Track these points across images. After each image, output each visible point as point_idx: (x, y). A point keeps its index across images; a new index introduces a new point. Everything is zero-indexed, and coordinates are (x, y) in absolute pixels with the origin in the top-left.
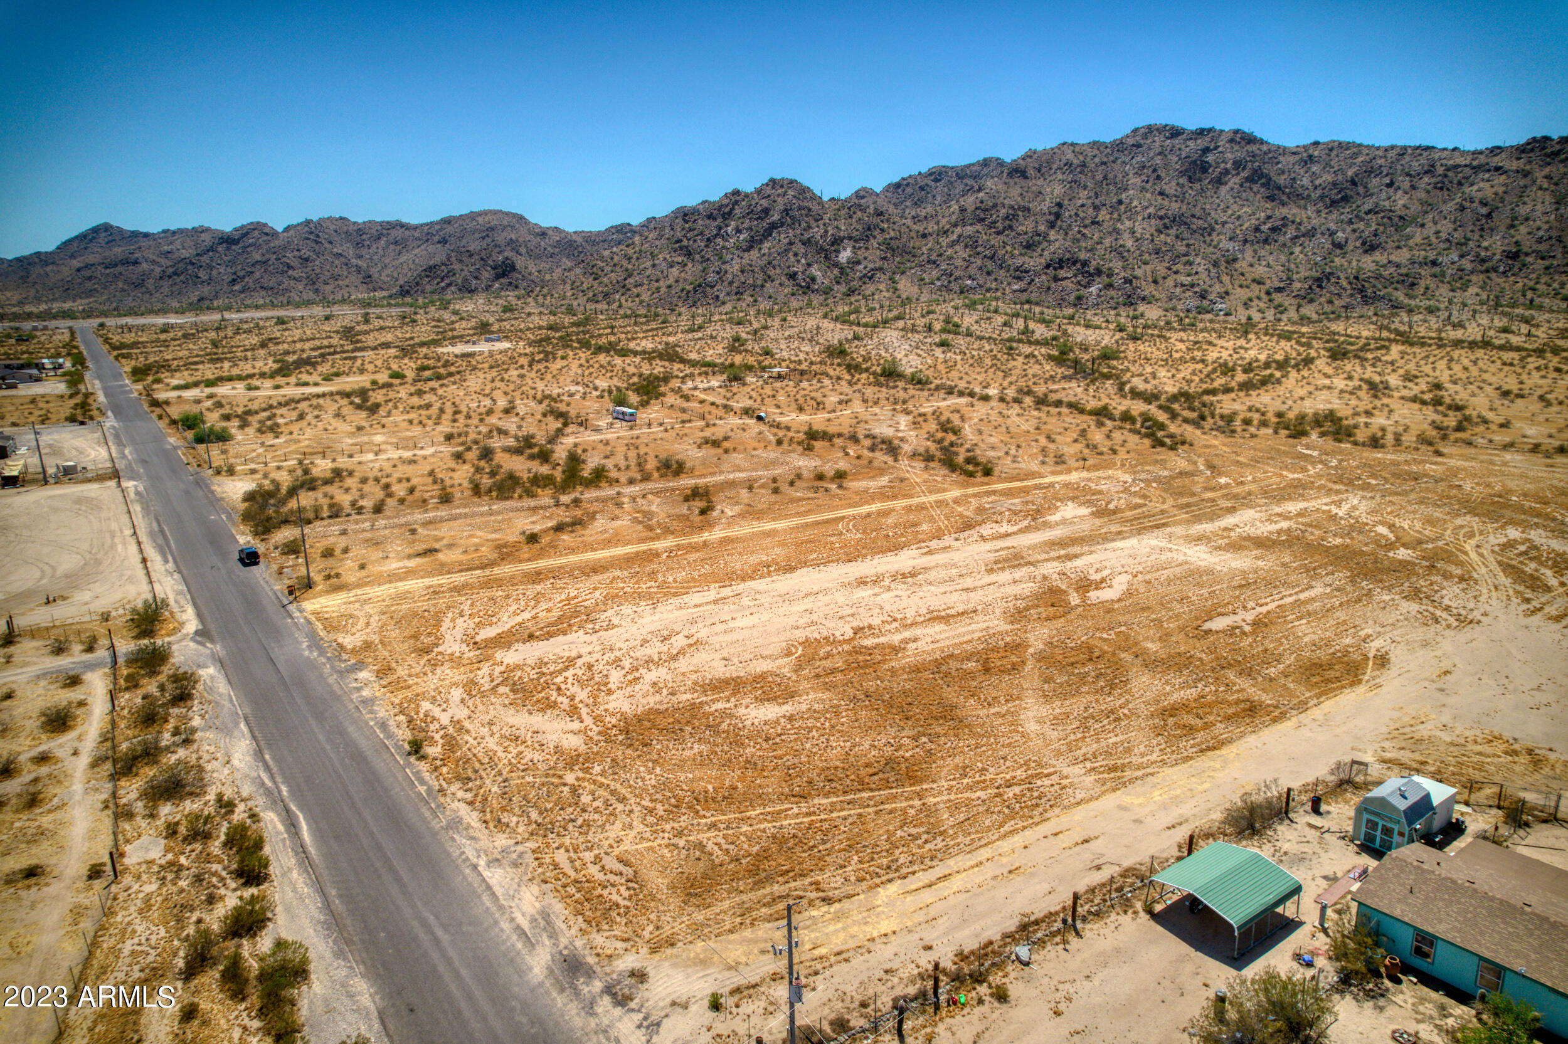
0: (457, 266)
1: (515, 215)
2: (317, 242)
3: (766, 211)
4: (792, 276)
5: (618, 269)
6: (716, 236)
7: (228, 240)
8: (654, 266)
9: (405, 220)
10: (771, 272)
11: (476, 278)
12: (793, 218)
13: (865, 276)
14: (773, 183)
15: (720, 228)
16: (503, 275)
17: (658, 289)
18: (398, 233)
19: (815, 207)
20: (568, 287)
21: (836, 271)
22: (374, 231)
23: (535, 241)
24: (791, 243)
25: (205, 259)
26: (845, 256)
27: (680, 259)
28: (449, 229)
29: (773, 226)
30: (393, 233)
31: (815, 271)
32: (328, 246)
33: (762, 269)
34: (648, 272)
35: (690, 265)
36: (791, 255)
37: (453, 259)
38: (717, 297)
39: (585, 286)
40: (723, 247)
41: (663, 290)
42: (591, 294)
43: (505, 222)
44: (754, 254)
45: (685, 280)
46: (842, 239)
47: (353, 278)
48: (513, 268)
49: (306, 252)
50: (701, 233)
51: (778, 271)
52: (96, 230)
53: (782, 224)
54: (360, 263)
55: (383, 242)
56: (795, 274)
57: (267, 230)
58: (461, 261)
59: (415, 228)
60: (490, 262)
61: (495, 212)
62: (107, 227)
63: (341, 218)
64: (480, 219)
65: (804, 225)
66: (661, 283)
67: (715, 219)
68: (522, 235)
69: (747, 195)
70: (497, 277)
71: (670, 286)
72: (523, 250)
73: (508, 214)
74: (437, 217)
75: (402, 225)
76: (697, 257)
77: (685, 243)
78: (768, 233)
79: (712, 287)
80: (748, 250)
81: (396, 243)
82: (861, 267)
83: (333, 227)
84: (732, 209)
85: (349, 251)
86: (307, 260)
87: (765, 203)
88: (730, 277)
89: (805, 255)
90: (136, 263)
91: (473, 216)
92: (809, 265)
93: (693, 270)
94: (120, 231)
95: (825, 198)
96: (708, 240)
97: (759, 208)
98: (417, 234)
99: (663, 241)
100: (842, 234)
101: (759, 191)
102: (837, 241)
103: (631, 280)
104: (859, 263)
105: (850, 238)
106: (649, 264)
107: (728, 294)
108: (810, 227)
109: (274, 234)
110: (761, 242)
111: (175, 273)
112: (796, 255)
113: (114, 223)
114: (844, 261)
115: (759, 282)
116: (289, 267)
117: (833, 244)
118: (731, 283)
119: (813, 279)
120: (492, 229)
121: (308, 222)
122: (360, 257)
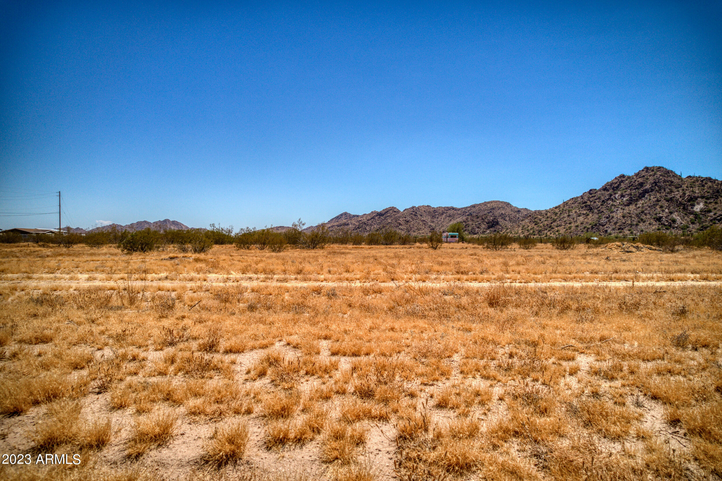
0: (470, 223)
1: (505, 203)
2: (415, 215)
3: (641, 184)
4: (659, 219)
5: (549, 219)
6: (608, 199)
7: (380, 214)
8: (569, 216)
9: (454, 206)
10: (644, 217)
11: (478, 228)
12: (660, 188)
13: (715, 219)
14: (647, 169)
15: (611, 195)
16: (492, 227)
17: (570, 228)
18: (452, 212)
19: (676, 181)
20: (520, 228)
21: (692, 217)
22: (441, 211)
23: (514, 214)
24: (658, 201)
25: (370, 222)
26: (698, 208)
27: (585, 212)
28: (474, 210)
29: (646, 191)
30: (449, 212)
31: (675, 216)
32: (419, 217)
33: (637, 215)
34: (566, 219)
35: (591, 215)
36: (658, 207)
37: (469, 219)
38: (606, 231)
39: (529, 228)
40: (612, 205)
41: (573, 228)
42: (532, 231)
43: (500, 206)
44: (632, 207)
45: (587, 223)
46: (696, 198)
47: (426, 230)
48: (497, 223)
49: (408, 218)
50: (599, 198)
51: (648, 216)
52: (342, 215)
53: (652, 190)
54: (432, 224)
55: (444, 216)
56: (661, 218)
57: (395, 210)
58: (473, 220)
59: (459, 209)
60: (486, 220)
61: (496, 202)
62: (345, 214)
63: (428, 206)
64: (489, 205)
65: (667, 190)
66: (572, 225)
67: (608, 190)
68: (508, 211)
69: (629, 177)
70: (489, 228)
71: (577, 226)
72: (507, 219)
73: (502, 202)
74: (469, 205)
75: (453, 209)
76: (596, 211)
77: (589, 203)
78: (642, 195)
79: (603, 226)
80: (628, 205)
81: (450, 216)
82: (712, 214)
83: (423, 209)
84: (620, 185)
85: (428, 219)
86: (408, 222)
87: (640, 180)
88: (615, 220)
89: (668, 207)
90: (348, 224)
91: (485, 204)
92: (671, 213)
93: (592, 218)
94: (350, 215)
95: (684, 176)
96: (603, 201)
97: (637, 183)
98: (459, 212)
99: (576, 204)
100: (696, 195)
101: (637, 175)
102: (693, 200)
103: (555, 224)
104: (710, 211)
105: (702, 197)
106: (566, 215)
107: (613, 229)
108: (671, 191)
109: (398, 211)
110: (637, 200)
111: (358, 228)
112: (661, 207)
113: (348, 212)
114: (698, 210)
115: (635, 223)
116: (400, 224)
117: (689, 201)
118: (616, 223)
119: (674, 221)
120: (493, 209)
121: (413, 207)
122: (433, 222)
